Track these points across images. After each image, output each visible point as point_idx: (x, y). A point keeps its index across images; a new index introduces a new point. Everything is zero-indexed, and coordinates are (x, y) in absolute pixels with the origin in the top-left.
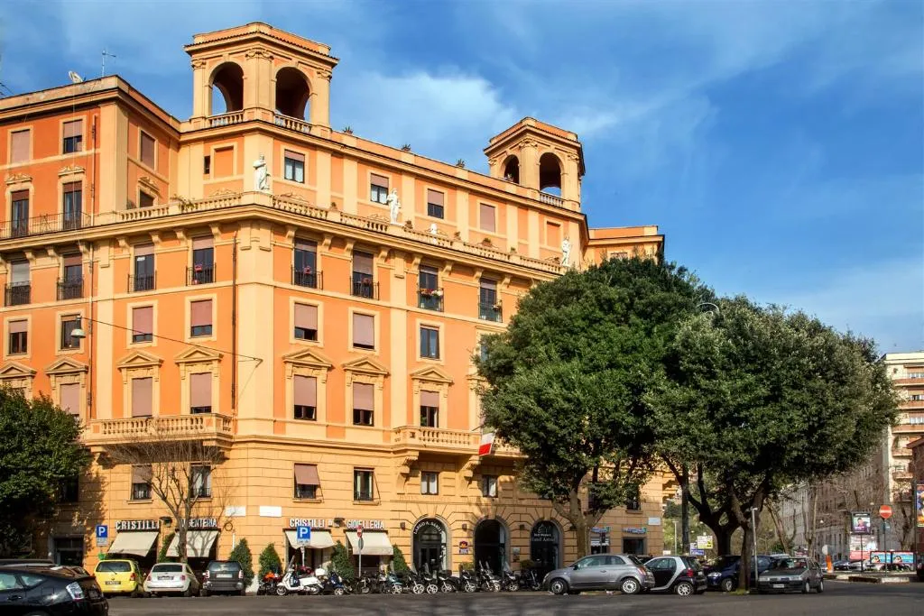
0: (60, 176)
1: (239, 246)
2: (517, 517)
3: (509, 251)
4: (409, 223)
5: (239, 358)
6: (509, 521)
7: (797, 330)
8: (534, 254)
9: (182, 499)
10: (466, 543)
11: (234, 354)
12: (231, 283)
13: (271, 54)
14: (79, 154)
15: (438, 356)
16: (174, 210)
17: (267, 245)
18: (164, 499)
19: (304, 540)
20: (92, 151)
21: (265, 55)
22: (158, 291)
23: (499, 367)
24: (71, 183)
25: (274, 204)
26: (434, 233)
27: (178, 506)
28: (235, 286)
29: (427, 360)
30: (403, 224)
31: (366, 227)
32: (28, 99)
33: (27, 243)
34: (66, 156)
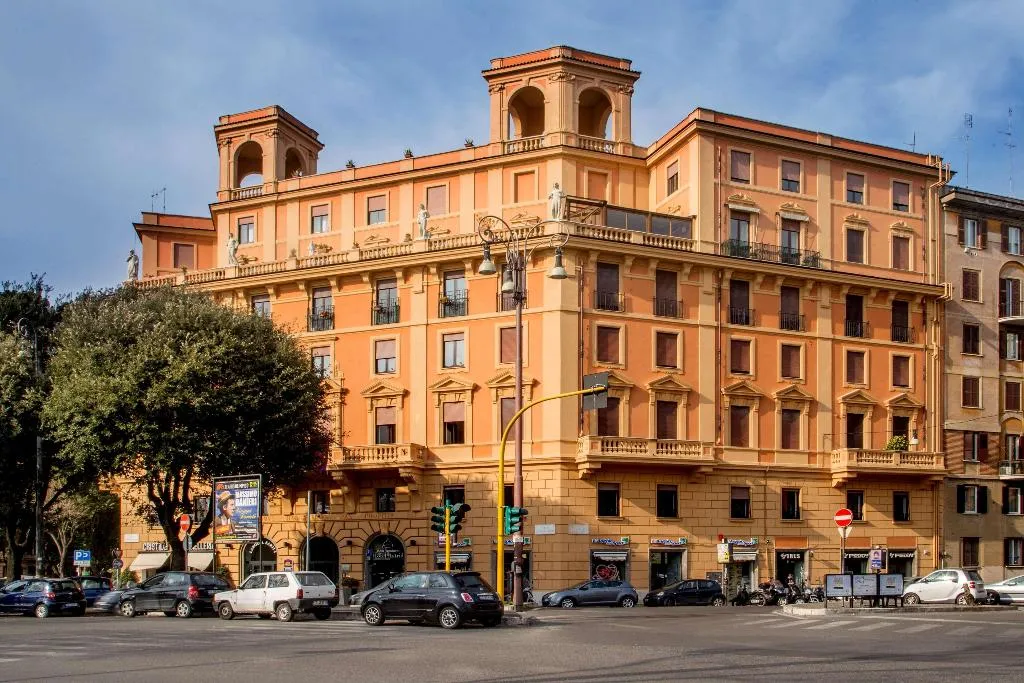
2: (347, 533)
6: (338, 538)
10: (291, 562)
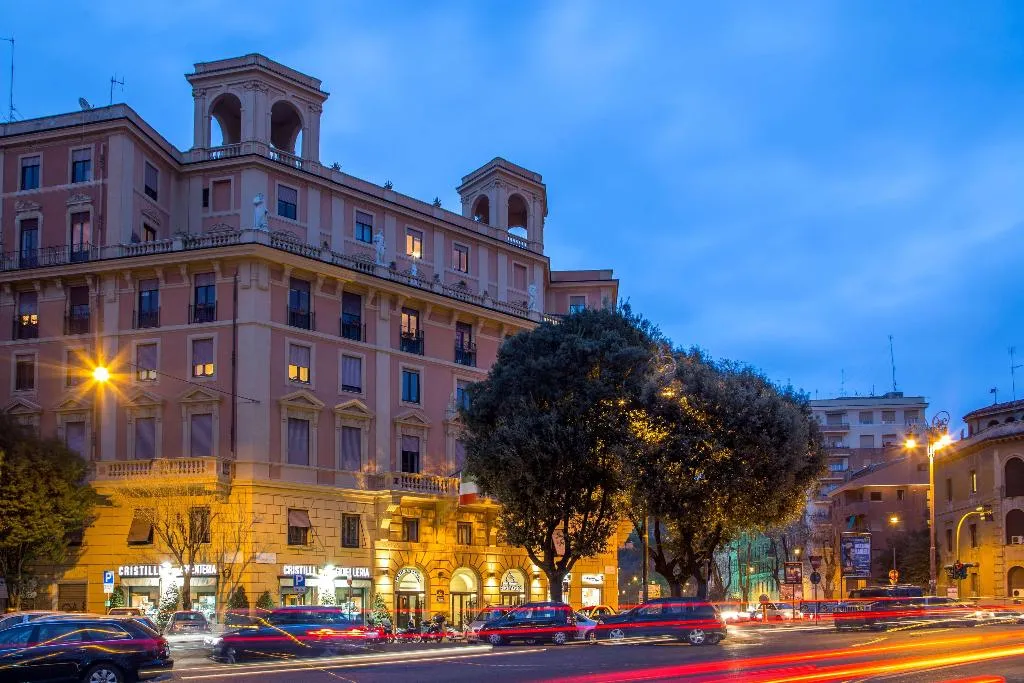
0: (69, 206)
1: (239, 285)
3: (481, 294)
4: (393, 264)
5: (239, 400)
7: (747, 387)
8: (502, 298)
9: (186, 544)
11: (234, 395)
12: (231, 322)
13: (267, 87)
14: (87, 183)
15: (418, 401)
16: (178, 245)
17: (265, 285)
18: (170, 545)
19: (299, 588)
20: (100, 181)
21: (262, 87)
22: (162, 328)
23: (482, 416)
24: (79, 214)
25: (272, 243)
26: (414, 274)
27: (182, 552)
28: (235, 326)
29: (409, 405)
30: (387, 265)
31: (355, 268)
32: (39, 124)
33: (36, 274)
34: (74, 185)
